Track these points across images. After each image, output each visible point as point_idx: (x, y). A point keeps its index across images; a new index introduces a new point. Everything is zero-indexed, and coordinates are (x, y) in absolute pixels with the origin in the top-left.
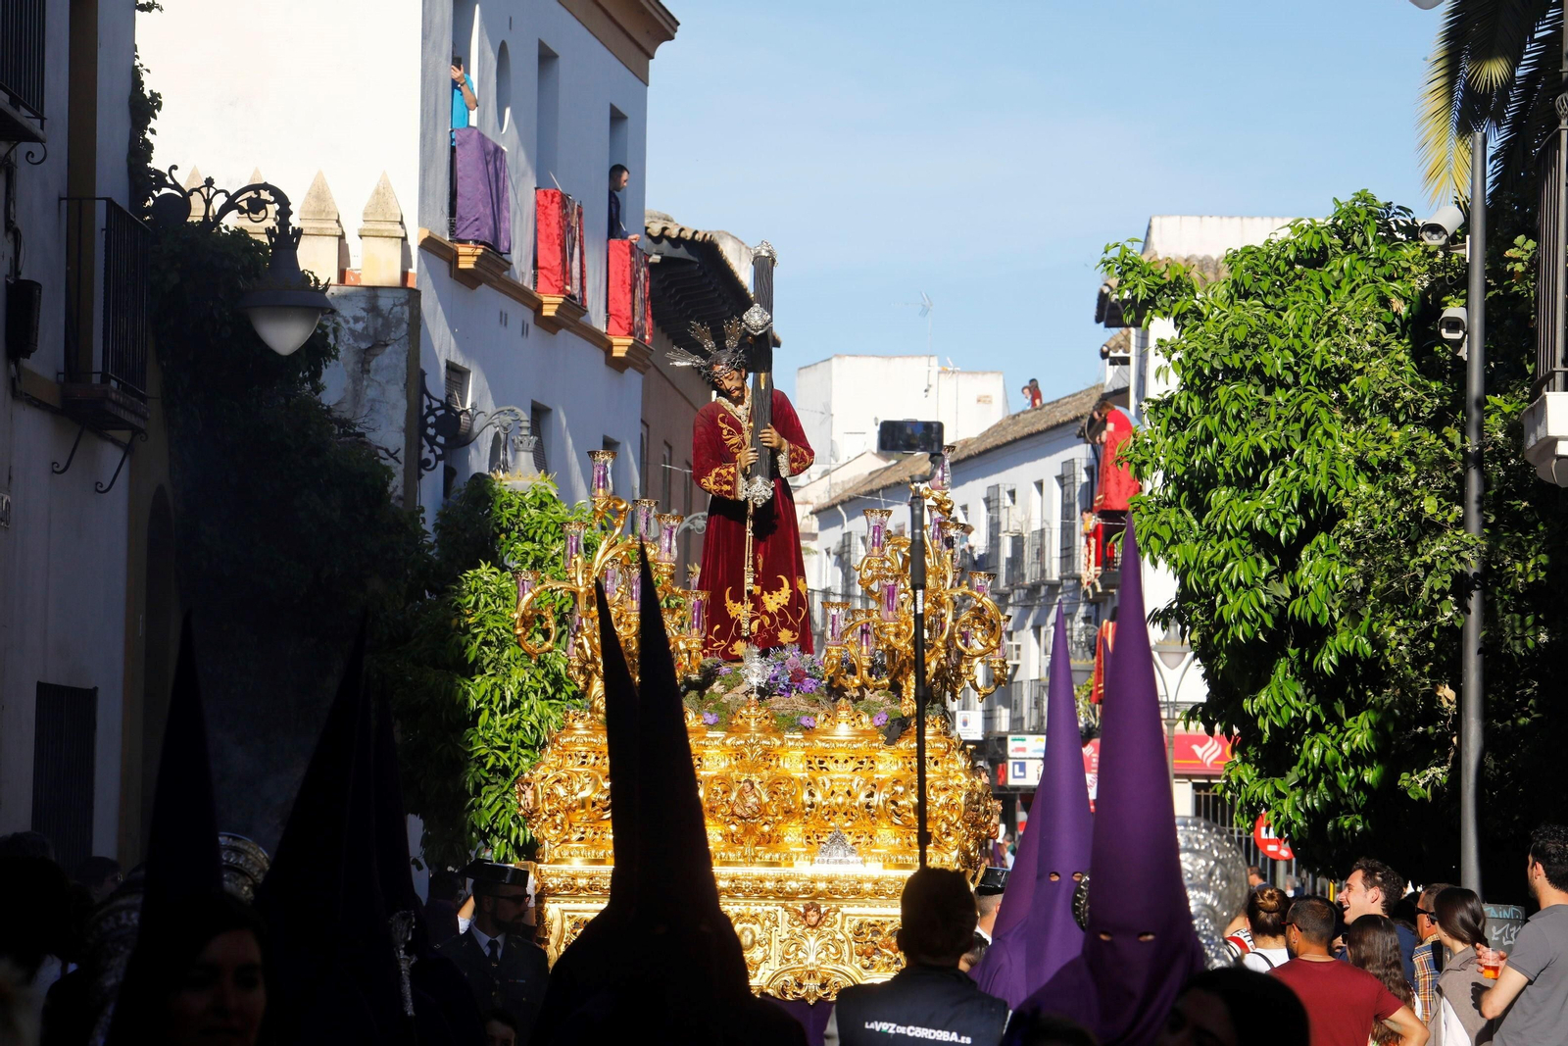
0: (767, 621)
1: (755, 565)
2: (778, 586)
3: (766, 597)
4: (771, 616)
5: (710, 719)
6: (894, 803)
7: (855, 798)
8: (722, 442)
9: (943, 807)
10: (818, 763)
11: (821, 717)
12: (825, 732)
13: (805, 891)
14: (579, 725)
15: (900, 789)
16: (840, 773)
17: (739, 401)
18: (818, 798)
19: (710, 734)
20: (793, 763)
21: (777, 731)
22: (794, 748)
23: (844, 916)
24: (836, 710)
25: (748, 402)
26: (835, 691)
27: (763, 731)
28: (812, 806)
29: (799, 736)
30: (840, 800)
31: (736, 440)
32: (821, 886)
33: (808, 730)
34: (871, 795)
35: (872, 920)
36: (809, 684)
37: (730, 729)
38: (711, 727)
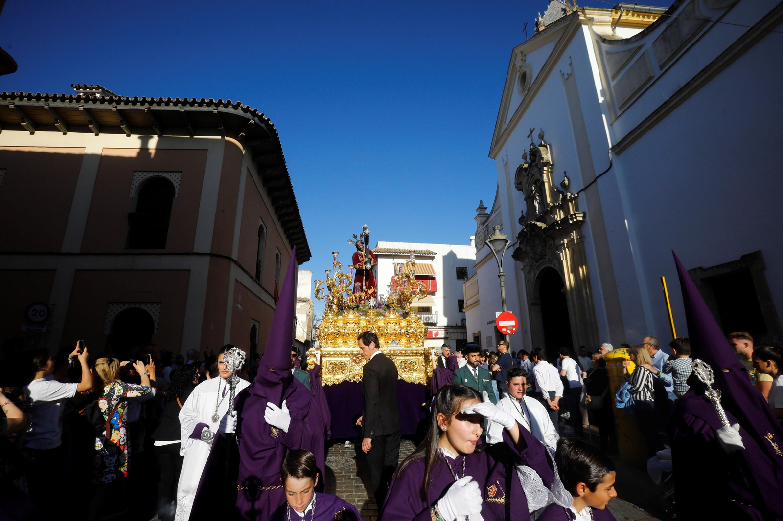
0: (369, 295)
1: (366, 285)
2: (371, 288)
3: (369, 291)
4: (370, 294)
5: (361, 314)
6: (408, 332)
7: (397, 331)
8: (359, 259)
9: (420, 332)
10: (387, 323)
11: (387, 313)
12: (388, 316)
13: (388, 354)
14: (330, 315)
15: (408, 328)
16: (392, 325)
17: (362, 251)
18: (388, 331)
19: (361, 317)
20: (381, 324)
21: (377, 316)
22: (381, 320)
23: (397, 359)
24: (390, 311)
25: (364, 251)
26: (388, 307)
27: (374, 316)
28: (387, 333)
29: (382, 317)
30: (393, 332)
31: (362, 259)
32: (392, 352)
33: (384, 316)
34: (401, 330)
35: (404, 360)
36: (383, 306)
37: (366, 316)
38: (361, 315)
